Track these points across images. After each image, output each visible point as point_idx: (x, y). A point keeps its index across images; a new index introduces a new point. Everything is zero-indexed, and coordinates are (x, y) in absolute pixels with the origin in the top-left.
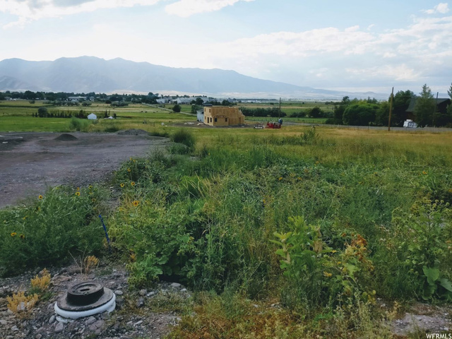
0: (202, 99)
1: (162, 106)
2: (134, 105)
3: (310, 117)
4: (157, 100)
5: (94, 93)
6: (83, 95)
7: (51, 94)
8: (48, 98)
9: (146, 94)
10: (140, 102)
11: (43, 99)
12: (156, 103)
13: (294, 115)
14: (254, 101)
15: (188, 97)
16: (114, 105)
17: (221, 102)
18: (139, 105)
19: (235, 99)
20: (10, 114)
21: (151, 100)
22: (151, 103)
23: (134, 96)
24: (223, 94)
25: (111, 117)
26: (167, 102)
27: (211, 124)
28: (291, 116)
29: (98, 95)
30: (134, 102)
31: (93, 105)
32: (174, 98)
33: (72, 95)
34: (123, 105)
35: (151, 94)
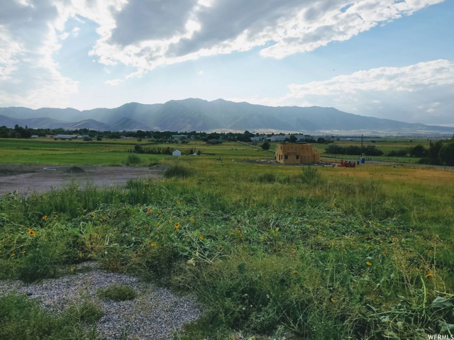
0: (296, 136)
1: (255, 143)
2: (228, 143)
3: (411, 156)
4: (252, 138)
5: (195, 132)
6: (186, 133)
7: (158, 133)
8: (154, 137)
9: (242, 132)
10: (235, 141)
11: (150, 137)
12: (251, 141)
13: (393, 154)
14: (354, 139)
15: (284, 135)
16: (209, 143)
17: (316, 140)
18: (233, 143)
19: (333, 137)
20: (111, 150)
21: (246, 138)
22: (246, 141)
23: (231, 134)
24: (322, 131)
25: (195, 154)
26: (261, 140)
27: (282, 161)
28: (390, 155)
29: (198, 134)
30: (230, 140)
31: (191, 142)
32: (269, 136)
33: (176, 133)
34: (217, 143)
35: (247, 132)
